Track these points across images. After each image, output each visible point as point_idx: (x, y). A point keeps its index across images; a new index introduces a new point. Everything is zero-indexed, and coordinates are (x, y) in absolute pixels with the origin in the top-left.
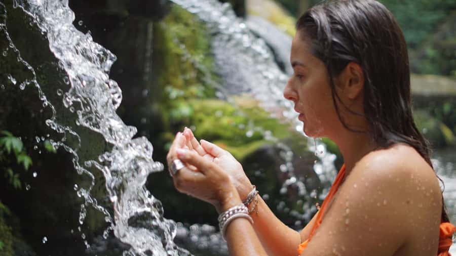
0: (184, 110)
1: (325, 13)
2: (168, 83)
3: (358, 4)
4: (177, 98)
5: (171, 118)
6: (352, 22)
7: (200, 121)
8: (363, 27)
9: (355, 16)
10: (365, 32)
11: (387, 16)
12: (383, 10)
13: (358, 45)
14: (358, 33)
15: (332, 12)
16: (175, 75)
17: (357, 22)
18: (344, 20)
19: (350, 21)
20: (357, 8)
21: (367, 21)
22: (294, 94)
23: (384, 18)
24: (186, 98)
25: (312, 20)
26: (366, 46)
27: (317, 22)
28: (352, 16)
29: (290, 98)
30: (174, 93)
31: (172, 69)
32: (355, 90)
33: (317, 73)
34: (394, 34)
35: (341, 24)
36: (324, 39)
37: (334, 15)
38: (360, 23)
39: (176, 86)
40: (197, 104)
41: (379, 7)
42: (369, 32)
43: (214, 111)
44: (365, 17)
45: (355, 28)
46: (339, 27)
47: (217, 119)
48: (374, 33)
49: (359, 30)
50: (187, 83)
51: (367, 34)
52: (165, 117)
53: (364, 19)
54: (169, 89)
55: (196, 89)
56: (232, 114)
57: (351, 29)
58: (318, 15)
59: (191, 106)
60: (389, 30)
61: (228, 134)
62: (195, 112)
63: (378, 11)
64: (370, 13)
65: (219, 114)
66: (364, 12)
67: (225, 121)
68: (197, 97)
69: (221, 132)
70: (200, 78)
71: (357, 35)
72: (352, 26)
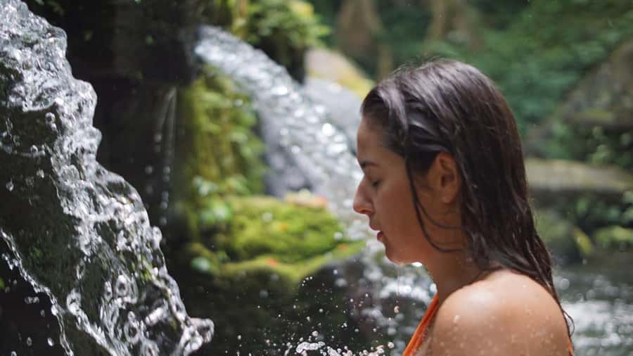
0: (219, 211)
1: (397, 88)
2: (197, 173)
3: (442, 73)
4: (210, 195)
5: (200, 223)
6: (436, 96)
7: (242, 227)
8: (452, 104)
9: (439, 88)
10: (455, 108)
11: (483, 84)
12: (476, 76)
14: (445, 111)
15: (406, 86)
16: (206, 162)
17: (443, 96)
18: (424, 96)
19: (432, 95)
20: (441, 77)
21: (456, 93)
22: (368, 206)
23: (480, 87)
24: (221, 195)
25: (381, 101)
26: (458, 127)
28: (434, 88)
29: (363, 212)
30: (205, 187)
31: (202, 154)
33: (395, 173)
34: (496, 108)
35: (422, 101)
37: (411, 90)
38: (446, 98)
39: (207, 178)
40: (237, 203)
41: (471, 73)
42: (460, 108)
43: (261, 213)
45: (441, 105)
46: (420, 105)
47: (265, 225)
48: (467, 110)
49: (445, 106)
50: (224, 174)
51: (457, 112)
52: (193, 220)
53: (452, 92)
54: (198, 181)
55: (235, 182)
56: (287, 218)
58: (387, 93)
59: (228, 205)
60: (487, 103)
61: (281, 245)
62: (235, 214)
64: (460, 83)
65: (267, 216)
66: (450, 82)
67: (277, 227)
68: (239, 194)
69: (271, 243)
70: (242, 166)
71: (444, 114)
72: (437, 102)
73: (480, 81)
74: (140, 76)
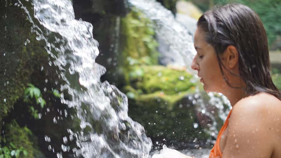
0: (138, 72)
1: (213, 15)
2: (129, 55)
3: (233, 9)
4: (134, 65)
5: (130, 77)
6: (229, 19)
7: (148, 79)
8: (236, 24)
9: (231, 16)
10: (237, 25)
11: (251, 15)
12: (248, 11)
13: (233, 34)
15: (217, 14)
16: (132, 50)
17: (232, 19)
18: (224, 19)
19: (227, 19)
20: (232, 11)
21: (238, 18)
22: (197, 66)
23: (250, 16)
24: (139, 65)
25: (205, 20)
26: (238, 34)
27: (208, 21)
28: (229, 16)
29: (195, 69)
30: (132, 61)
31: (131, 47)
32: (233, 63)
34: (256, 26)
36: (213, 31)
37: (218, 16)
39: (133, 57)
40: (146, 69)
41: (246, 10)
42: (240, 25)
43: (157, 73)
44: (237, 16)
46: (222, 24)
47: (159, 78)
48: (243, 26)
49: (233, 24)
50: (140, 56)
51: (238, 27)
52: (127, 77)
53: (236, 18)
54: (129, 59)
55: (146, 59)
56: (168, 75)
57: (228, 24)
58: (208, 16)
59: (143, 70)
60: (253, 24)
61: (166, 87)
62: (145, 73)
63: (246, 12)
64: (241, 14)
65: (160, 74)
66: (236, 13)
67: (164, 79)
68: (147, 65)
69: (161, 86)
70: (149, 52)
71: (232, 28)
72: (229, 23)
73: (250, 13)
74: (104, 12)
